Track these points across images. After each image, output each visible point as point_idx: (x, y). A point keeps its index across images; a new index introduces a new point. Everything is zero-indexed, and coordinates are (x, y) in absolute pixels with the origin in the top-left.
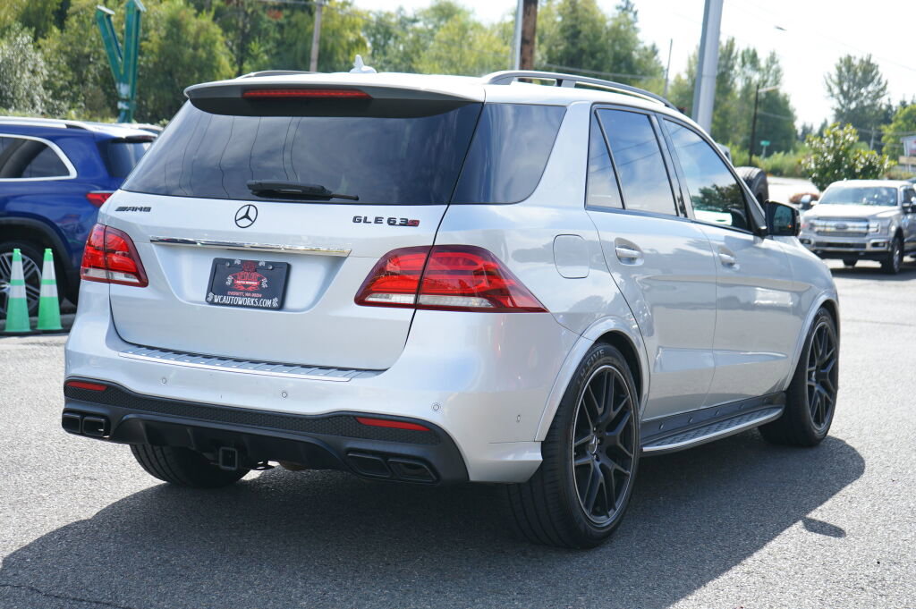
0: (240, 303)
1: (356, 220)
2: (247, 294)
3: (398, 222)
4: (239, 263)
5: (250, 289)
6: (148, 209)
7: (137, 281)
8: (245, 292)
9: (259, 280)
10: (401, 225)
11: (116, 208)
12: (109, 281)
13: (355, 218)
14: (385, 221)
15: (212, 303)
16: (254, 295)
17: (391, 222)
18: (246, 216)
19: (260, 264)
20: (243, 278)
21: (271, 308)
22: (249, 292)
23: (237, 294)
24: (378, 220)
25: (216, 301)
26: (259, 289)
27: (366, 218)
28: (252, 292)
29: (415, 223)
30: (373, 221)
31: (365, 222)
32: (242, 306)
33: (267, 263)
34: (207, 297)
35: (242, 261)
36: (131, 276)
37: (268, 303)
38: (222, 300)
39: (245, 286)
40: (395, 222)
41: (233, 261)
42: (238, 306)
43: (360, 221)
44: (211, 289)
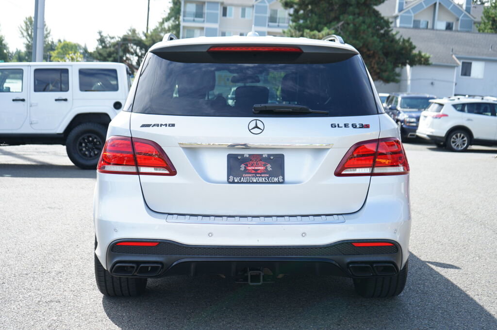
0: (255, 181)
1: (333, 126)
2: (258, 175)
3: (358, 126)
4: (248, 156)
5: (259, 171)
6: (173, 125)
7: (167, 172)
8: (256, 174)
9: (265, 165)
10: (360, 128)
11: (141, 125)
12: (138, 173)
13: (332, 125)
14: (350, 126)
15: (233, 182)
16: (262, 175)
17: (354, 126)
18: (256, 127)
19: (264, 156)
20: (252, 165)
21: (279, 183)
22: (259, 174)
23: (250, 175)
24: (346, 125)
25: (236, 181)
26: (266, 171)
27: (338, 125)
28: (261, 174)
29: (367, 126)
30: (343, 126)
31: (339, 127)
32: (256, 183)
33: (269, 155)
34: (228, 179)
35: (249, 155)
36: (162, 169)
37: (276, 180)
38: (240, 180)
39: (256, 170)
40: (356, 126)
41: (243, 155)
42: (253, 183)
43: (335, 126)
44: (229, 174)
